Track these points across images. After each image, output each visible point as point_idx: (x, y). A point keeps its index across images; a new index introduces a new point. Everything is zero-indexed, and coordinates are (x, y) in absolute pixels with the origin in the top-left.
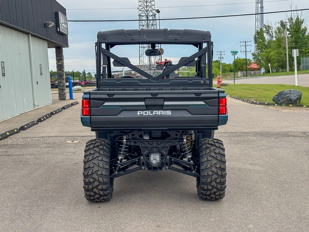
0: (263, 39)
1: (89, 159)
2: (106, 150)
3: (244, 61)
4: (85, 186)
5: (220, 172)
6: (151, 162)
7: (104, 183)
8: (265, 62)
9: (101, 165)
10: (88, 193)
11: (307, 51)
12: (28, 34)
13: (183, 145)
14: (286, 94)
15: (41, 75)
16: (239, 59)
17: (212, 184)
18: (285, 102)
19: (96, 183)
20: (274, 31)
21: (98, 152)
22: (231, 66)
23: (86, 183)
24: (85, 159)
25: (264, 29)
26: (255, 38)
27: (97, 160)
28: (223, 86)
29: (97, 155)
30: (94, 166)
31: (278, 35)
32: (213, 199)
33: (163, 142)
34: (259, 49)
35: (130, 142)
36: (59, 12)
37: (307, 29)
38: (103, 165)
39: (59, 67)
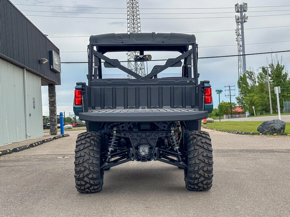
0: (246, 84)
1: (80, 148)
2: (96, 140)
3: (229, 105)
4: (76, 175)
5: (207, 160)
6: (140, 154)
7: (94, 172)
8: (249, 106)
9: (92, 154)
10: (79, 183)
11: (289, 95)
12: (23, 68)
13: (171, 137)
14: (270, 124)
15: (34, 108)
16: (224, 103)
17: (199, 173)
18: (269, 131)
19: (87, 172)
20: (256, 77)
21: (89, 142)
22: (217, 111)
23: (77, 172)
24: (77, 149)
25: (247, 75)
26: (239, 83)
27: (88, 149)
28: (209, 122)
29: (88, 144)
30: (85, 155)
31: (260, 80)
32: (201, 189)
33: (151, 133)
34: (242, 94)
35: (120, 133)
36: (53, 51)
37: (287, 74)
38: (93, 154)
39: (51, 104)
